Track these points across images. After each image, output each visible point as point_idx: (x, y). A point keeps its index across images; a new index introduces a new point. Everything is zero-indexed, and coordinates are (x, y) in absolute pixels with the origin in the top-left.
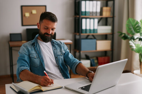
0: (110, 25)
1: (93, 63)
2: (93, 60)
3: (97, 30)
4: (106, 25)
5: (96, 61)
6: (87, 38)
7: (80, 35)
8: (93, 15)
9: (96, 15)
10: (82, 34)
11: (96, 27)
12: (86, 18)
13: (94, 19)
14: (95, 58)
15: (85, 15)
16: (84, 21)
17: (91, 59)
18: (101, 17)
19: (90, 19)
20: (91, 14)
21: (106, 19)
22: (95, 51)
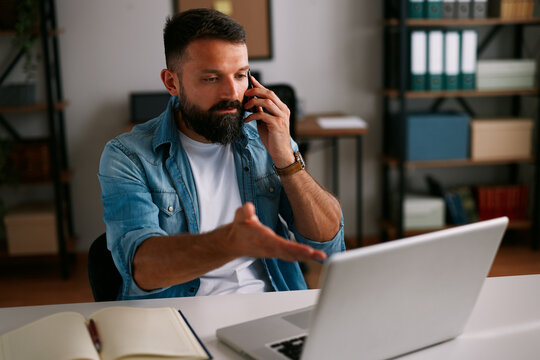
0: (530, 57)
1: (455, 212)
2: (458, 201)
3: (473, 77)
4: (517, 54)
5: (469, 204)
6: (435, 108)
7: (401, 98)
8: (456, 16)
9: (471, 16)
10: (411, 96)
11: (469, 66)
12: (428, 30)
13: (460, 31)
14: (464, 192)
15: (425, 15)
16: (418, 39)
17: (450, 196)
18: (493, 22)
19: (445, 30)
20: (451, 14)
21: (518, 29)
22: (462, 161)
